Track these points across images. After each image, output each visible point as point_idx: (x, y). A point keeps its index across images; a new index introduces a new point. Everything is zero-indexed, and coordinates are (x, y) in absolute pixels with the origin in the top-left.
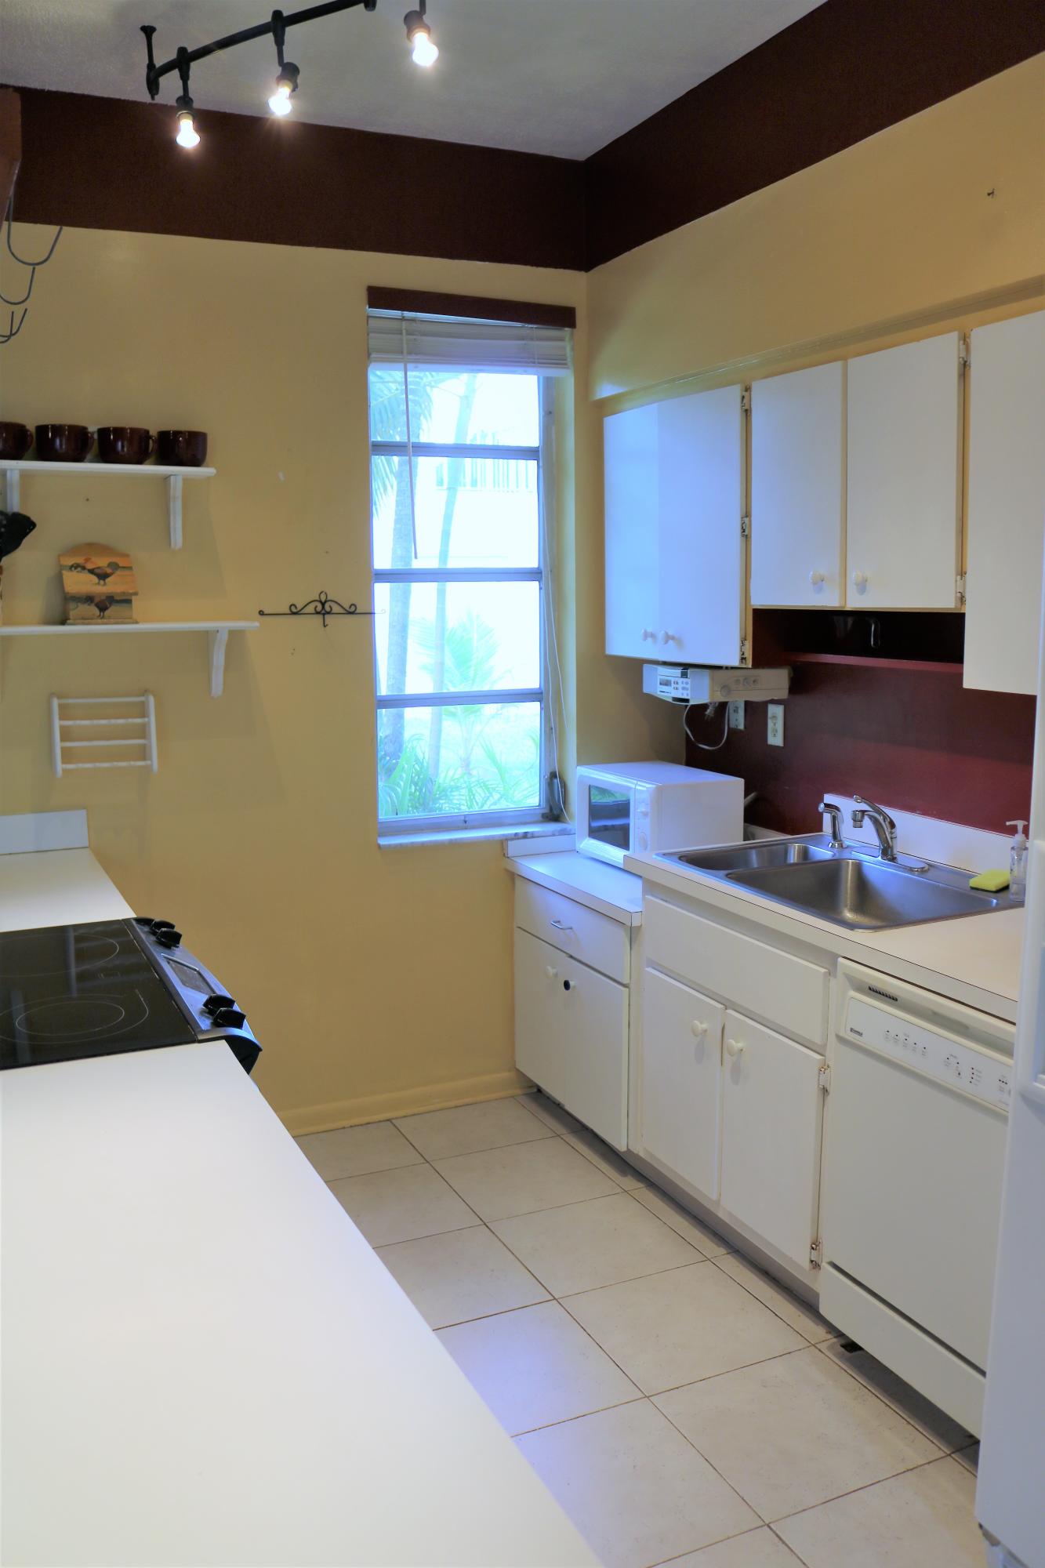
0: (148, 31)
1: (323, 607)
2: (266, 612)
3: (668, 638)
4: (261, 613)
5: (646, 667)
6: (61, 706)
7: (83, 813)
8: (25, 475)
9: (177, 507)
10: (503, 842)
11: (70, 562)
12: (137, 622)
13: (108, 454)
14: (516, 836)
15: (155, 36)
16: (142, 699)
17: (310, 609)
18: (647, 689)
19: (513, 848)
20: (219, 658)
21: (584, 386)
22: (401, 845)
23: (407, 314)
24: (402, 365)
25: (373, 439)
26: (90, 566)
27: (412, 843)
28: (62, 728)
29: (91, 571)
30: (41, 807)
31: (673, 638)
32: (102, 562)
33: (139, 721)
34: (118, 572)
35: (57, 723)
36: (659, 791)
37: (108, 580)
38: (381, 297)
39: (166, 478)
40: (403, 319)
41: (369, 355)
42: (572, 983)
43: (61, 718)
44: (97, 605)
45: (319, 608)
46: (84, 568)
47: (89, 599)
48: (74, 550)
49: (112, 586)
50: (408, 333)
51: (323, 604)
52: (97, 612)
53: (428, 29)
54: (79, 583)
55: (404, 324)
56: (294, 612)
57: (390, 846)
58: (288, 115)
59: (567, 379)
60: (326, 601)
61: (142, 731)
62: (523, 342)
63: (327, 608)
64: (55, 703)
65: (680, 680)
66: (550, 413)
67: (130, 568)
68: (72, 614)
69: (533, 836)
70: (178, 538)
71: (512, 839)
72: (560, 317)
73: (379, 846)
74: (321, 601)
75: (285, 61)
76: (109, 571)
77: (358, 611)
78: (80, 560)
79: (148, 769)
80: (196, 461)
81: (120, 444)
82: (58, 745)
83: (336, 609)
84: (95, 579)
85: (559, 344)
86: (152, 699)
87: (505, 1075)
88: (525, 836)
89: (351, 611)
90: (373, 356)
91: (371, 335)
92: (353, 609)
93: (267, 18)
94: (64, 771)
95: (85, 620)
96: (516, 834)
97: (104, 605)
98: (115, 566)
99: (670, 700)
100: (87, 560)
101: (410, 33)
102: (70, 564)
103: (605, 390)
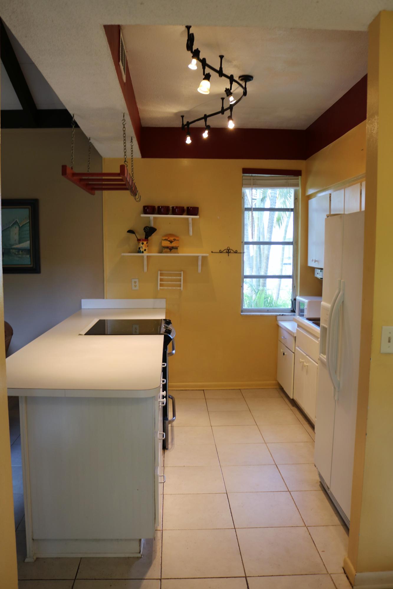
0: (183, 117)
1: (228, 251)
2: (213, 252)
3: (315, 261)
4: (212, 252)
5: (316, 269)
6: (161, 273)
7: (165, 300)
8: (154, 218)
9: (191, 225)
10: (276, 316)
11: (164, 238)
12: (178, 253)
13: (174, 213)
14: (280, 315)
15: (184, 118)
16: (180, 272)
17: (225, 251)
18: (315, 276)
19: (279, 318)
20: (200, 263)
21: (304, 190)
22: (247, 315)
23: (253, 175)
24: (251, 188)
25: (245, 207)
26: (169, 239)
27: (250, 314)
28: (160, 278)
29: (169, 241)
30: (155, 297)
31: (317, 261)
32: (172, 239)
33: (179, 278)
34: (175, 241)
35: (159, 277)
36: (309, 302)
37: (172, 243)
38: (246, 171)
39: (188, 219)
40: (252, 176)
41: (242, 186)
42: (285, 354)
43: (160, 276)
44: (169, 249)
45: (227, 251)
46: (167, 240)
47: (167, 247)
48: (166, 235)
49: (173, 244)
50: (253, 180)
51: (228, 250)
52: (169, 251)
53: (232, 120)
54: (166, 244)
55: (252, 177)
56: (221, 252)
57: (244, 315)
58: (207, 137)
59: (299, 189)
60: (229, 249)
61: (180, 281)
62: (286, 181)
63: (229, 251)
64: (159, 272)
65: (320, 273)
66: (296, 199)
67: (178, 240)
68: (163, 251)
69: (285, 315)
70: (191, 233)
71: (278, 316)
72: (297, 173)
73: (241, 315)
74: (228, 249)
75: (207, 125)
76: (173, 241)
77: (238, 252)
78: (167, 238)
79: (181, 289)
80: (196, 215)
81: (177, 210)
82: (159, 282)
83: (232, 251)
84: (169, 243)
85: (297, 180)
86: (182, 273)
87: (274, 382)
88: (283, 315)
89: (236, 252)
90: (243, 186)
91: (243, 181)
92: (236, 251)
93: (203, 116)
94: (160, 289)
95: (166, 252)
96: (280, 314)
97: (171, 249)
98: (175, 240)
99: (320, 279)
100: (168, 238)
101: (228, 121)
102: (164, 239)
103: (310, 191)
